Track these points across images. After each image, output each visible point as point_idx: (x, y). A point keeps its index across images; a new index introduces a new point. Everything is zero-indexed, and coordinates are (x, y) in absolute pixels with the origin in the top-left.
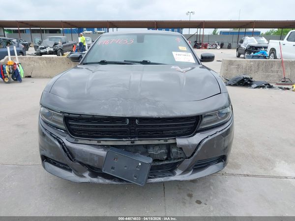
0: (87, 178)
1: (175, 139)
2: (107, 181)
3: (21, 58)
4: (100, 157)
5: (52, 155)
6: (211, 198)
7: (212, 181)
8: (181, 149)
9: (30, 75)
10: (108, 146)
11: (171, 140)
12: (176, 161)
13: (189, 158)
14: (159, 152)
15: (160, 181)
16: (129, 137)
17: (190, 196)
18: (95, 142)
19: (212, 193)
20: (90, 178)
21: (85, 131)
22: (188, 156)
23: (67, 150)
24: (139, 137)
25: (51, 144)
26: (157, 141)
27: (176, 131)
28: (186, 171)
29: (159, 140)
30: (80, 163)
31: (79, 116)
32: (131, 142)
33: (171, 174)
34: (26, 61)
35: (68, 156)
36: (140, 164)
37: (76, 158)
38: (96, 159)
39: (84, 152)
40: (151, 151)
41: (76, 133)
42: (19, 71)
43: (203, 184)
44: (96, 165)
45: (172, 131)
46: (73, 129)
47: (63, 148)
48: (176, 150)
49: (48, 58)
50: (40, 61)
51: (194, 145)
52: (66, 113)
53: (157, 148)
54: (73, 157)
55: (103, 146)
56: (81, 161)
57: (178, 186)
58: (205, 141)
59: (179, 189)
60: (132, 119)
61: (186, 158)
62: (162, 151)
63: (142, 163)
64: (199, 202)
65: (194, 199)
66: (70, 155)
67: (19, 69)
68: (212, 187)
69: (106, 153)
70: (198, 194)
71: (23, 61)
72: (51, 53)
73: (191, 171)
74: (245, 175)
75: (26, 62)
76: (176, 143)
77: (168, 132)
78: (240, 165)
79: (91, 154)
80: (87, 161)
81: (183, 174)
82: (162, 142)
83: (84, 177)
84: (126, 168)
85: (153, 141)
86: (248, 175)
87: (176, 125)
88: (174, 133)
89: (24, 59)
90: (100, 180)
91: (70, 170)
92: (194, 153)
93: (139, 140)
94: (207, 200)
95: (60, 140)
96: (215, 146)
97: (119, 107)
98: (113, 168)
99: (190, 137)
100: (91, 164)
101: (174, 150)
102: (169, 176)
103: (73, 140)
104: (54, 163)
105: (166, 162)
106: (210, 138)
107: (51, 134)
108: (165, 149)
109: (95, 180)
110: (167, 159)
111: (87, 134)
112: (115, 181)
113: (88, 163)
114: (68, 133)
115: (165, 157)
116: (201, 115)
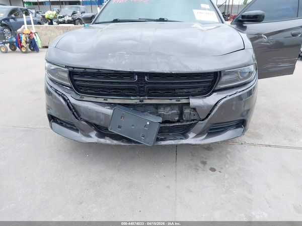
0: (94, 138)
1: (189, 98)
2: (115, 142)
3: (38, 27)
4: (106, 115)
5: (58, 113)
6: (227, 166)
7: (229, 149)
8: (194, 109)
9: (47, 45)
10: (115, 104)
11: (183, 100)
12: (188, 123)
13: (203, 120)
14: (170, 113)
15: (171, 144)
16: (138, 95)
17: (204, 163)
18: (101, 100)
19: (228, 162)
20: (97, 138)
21: (90, 87)
22: (202, 117)
23: (72, 108)
24: (149, 96)
25: (56, 101)
26: (169, 100)
27: (190, 90)
28: (199, 135)
29: (171, 99)
30: (86, 122)
31: (84, 70)
32: (140, 101)
33: (182, 137)
34: (42, 30)
35: (73, 114)
36: (148, 123)
37: (82, 117)
38: (102, 117)
39: (90, 109)
40: (161, 111)
41: (82, 90)
42: (36, 41)
43: (219, 152)
44: (102, 124)
45: (186, 90)
46: (78, 86)
47: (68, 105)
48: (189, 111)
49: (65, 27)
50: (57, 31)
51: (209, 106)
52: (70, 67)
53: (169, 109)
54: (79, 116)
55: (110, 104)
56: (87, 119)
57: (191, 153)
58: (222, 101)
59: (192, 156)
60: (141, 75)
61: (200, 121)
62: (173, 111)
63: (151, 122)
64: (213, 170)
65: (208, 167)
66: (75, 113)
67: (36, 39)
68: (228, 156)
69: (112, 111)
70: (213, 162)
71: (40, 31)
72: (69, 22)
73: (204, 134)
74: (266, 146)
75: (42, 32)
76: (189, 103)
77: (181, 91)
78: (262, 135)
79: (97, 112)
80: (93, 119)
81: (195, 137)
82: (174, 101)
83: (91, 137)
84: (133, 127)
85: (164, 100)
86: (270, 146)
87: (190, 83)
88: (188, 92)
89: (41, 28)
90: (107, 141)
91: (77, 130)
92: (209, 114)
93: (149, 99)
94: (222, 168)
95: (65, 96)
96: (233, 108)
97: (127, 61)
98: (119, 127)
99: (206, 97)
100: (97, 123)
101: (187, 111)
102: (181, 139)
103: (78, 97)
104: (62, 123)
105: (177, 124)
106: (229, 98)
107: (56, 91)
108: (177, 109)
109: (102, 140)
110: (178, 121)
111: (93, 92)
112: (123, 142)
113: (94, 121)
114: (73, 90)
115: (177, 118)
116: (220, 72)
